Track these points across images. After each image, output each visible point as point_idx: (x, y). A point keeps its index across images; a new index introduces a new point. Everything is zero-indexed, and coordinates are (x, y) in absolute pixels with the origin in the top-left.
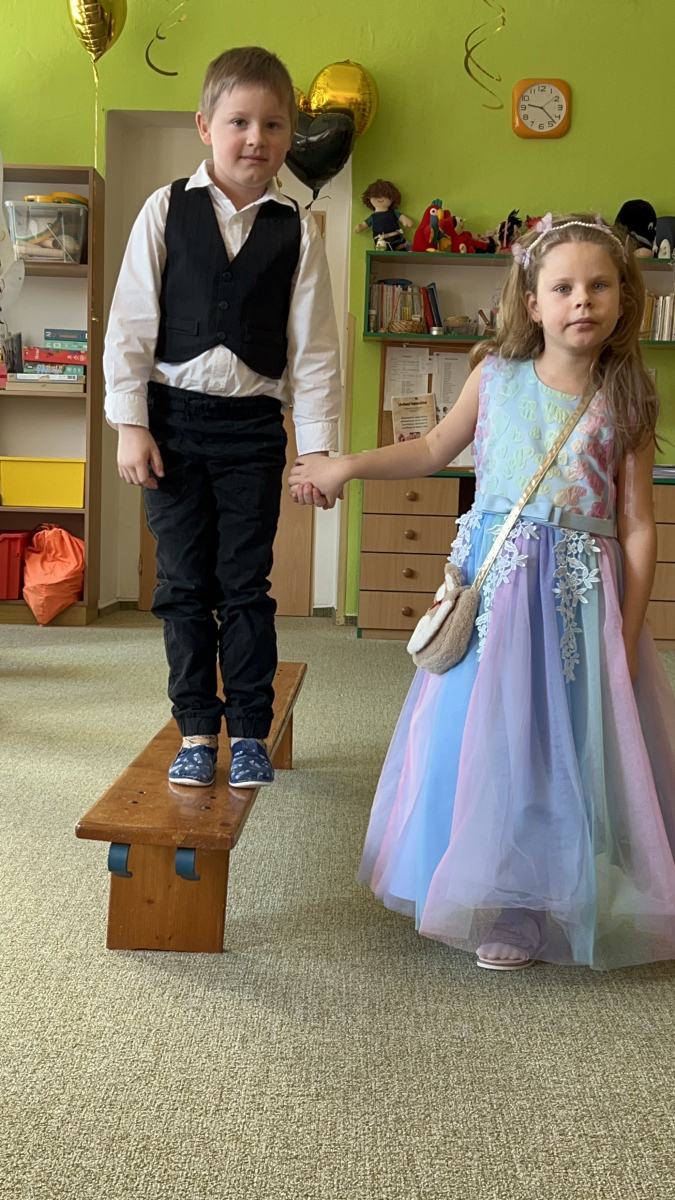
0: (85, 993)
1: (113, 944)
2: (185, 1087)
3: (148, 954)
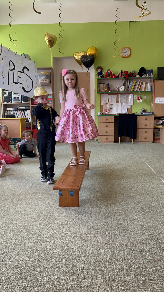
1: (60, 206)
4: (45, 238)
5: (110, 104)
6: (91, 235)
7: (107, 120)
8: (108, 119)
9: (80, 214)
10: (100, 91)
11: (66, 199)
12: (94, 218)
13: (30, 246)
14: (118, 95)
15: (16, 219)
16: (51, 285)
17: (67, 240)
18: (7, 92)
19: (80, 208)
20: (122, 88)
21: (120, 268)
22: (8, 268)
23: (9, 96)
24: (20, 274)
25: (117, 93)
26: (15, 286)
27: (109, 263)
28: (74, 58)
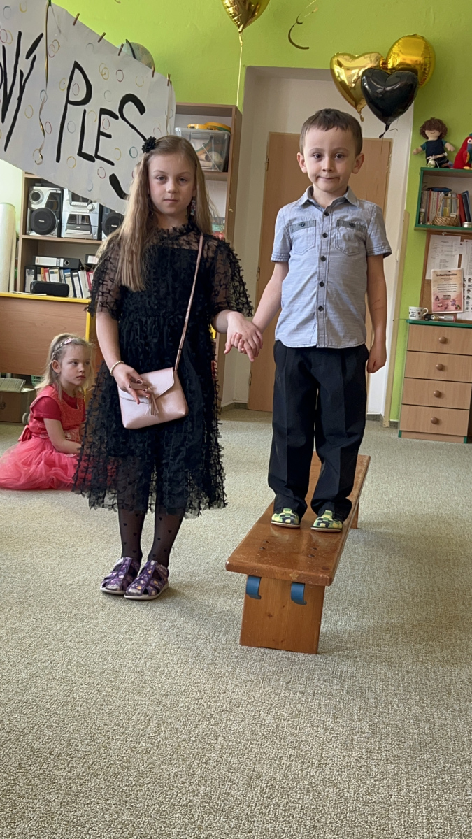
0: (227, 674)
1: (244, 641)
2: (297, 746)
3: (267, 651)
4: (184, 740)
5: (464, 280)
6: (365, 754)
7: (445, 341)
8: (448, 337)
10: (427, 218)
11: (270, 616)
12: (376, 698)
13: (128, 761)
17: (267, 759)
18: (45, 192)
23: (52, 208)
28: (331, 77)
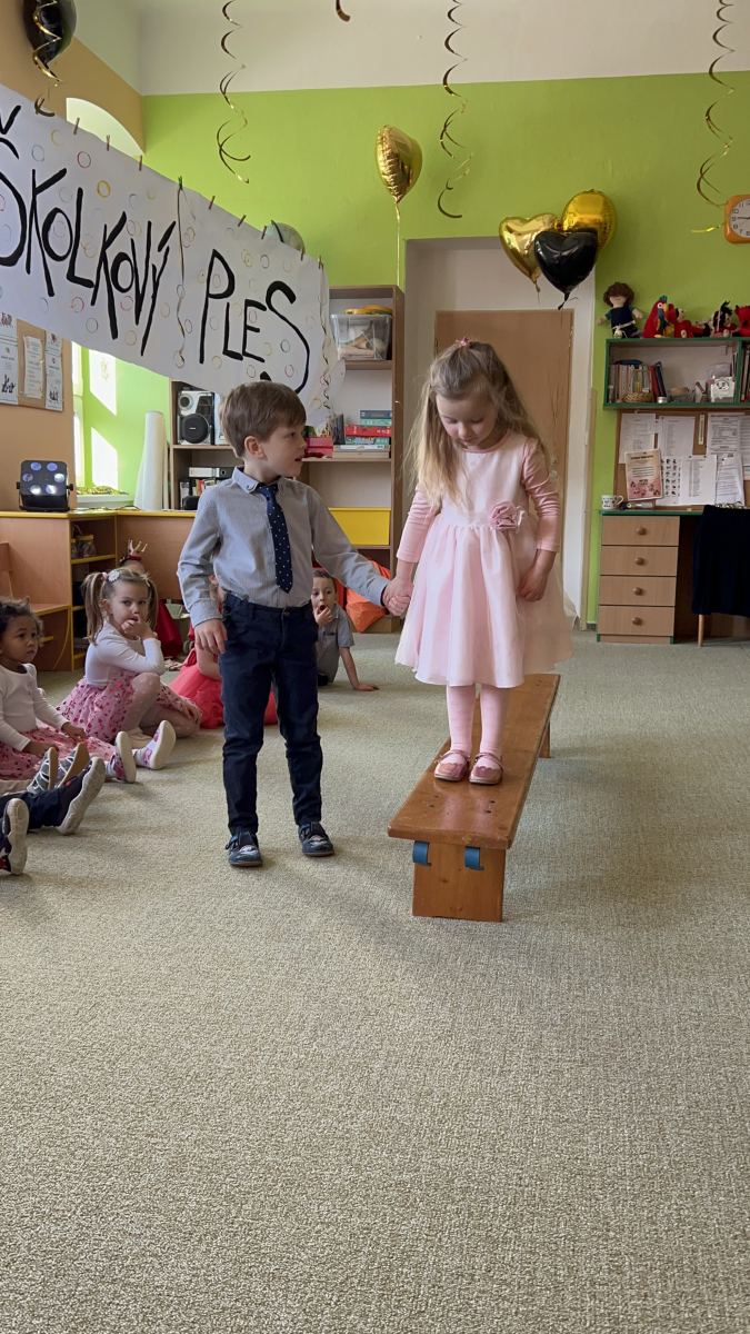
1: (417, 911)
4: (344, 1047)
5: (662, 461)
6: (555, 1054)
7: (643, 532)
8: (647, 528)
9: (503, 957)
10: (616, 395)
11: (445, 881)
12: (569, 978)
13: (276, 1079)
14: (702, 418)
15: (216, 957)
16: (364, 1259)
17: (440, 1067)
18: (195, 397)
19: (503, 928)
20: (724, 384)
21: (688, 1217)
22: (178, 1165)
23: (202, 413)
24: (230, 1198)
25: (698, 408)
26: (203, 1248)
27: (637, 1187)
28: (501, 246)
